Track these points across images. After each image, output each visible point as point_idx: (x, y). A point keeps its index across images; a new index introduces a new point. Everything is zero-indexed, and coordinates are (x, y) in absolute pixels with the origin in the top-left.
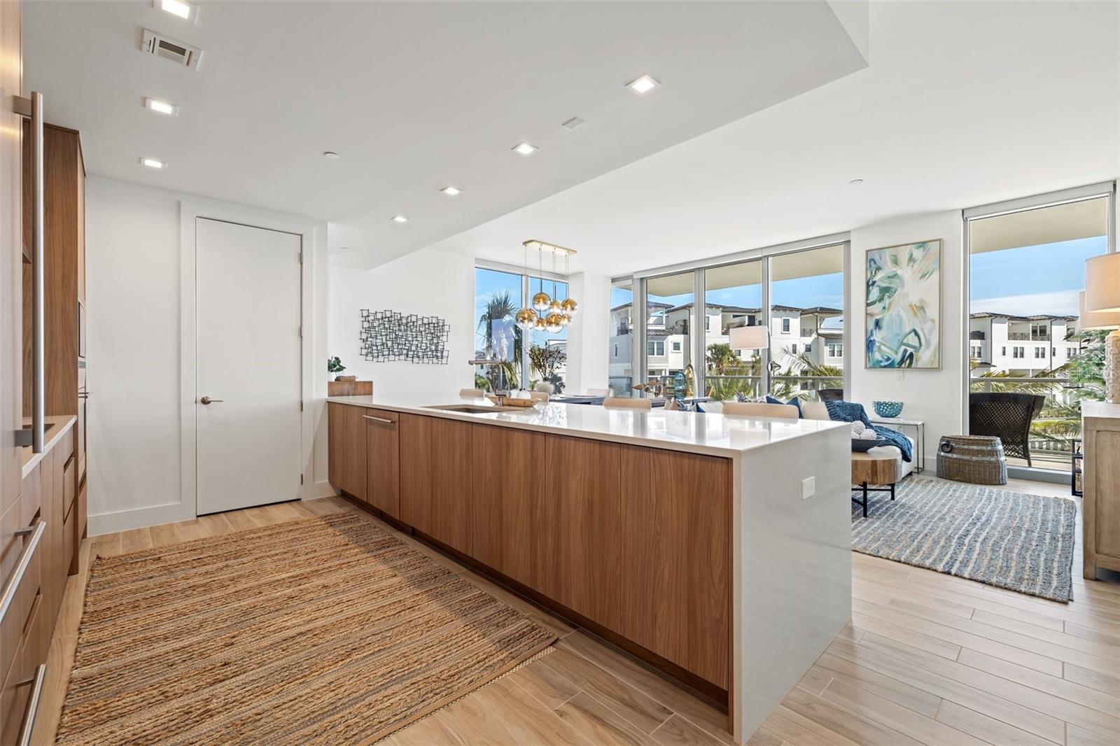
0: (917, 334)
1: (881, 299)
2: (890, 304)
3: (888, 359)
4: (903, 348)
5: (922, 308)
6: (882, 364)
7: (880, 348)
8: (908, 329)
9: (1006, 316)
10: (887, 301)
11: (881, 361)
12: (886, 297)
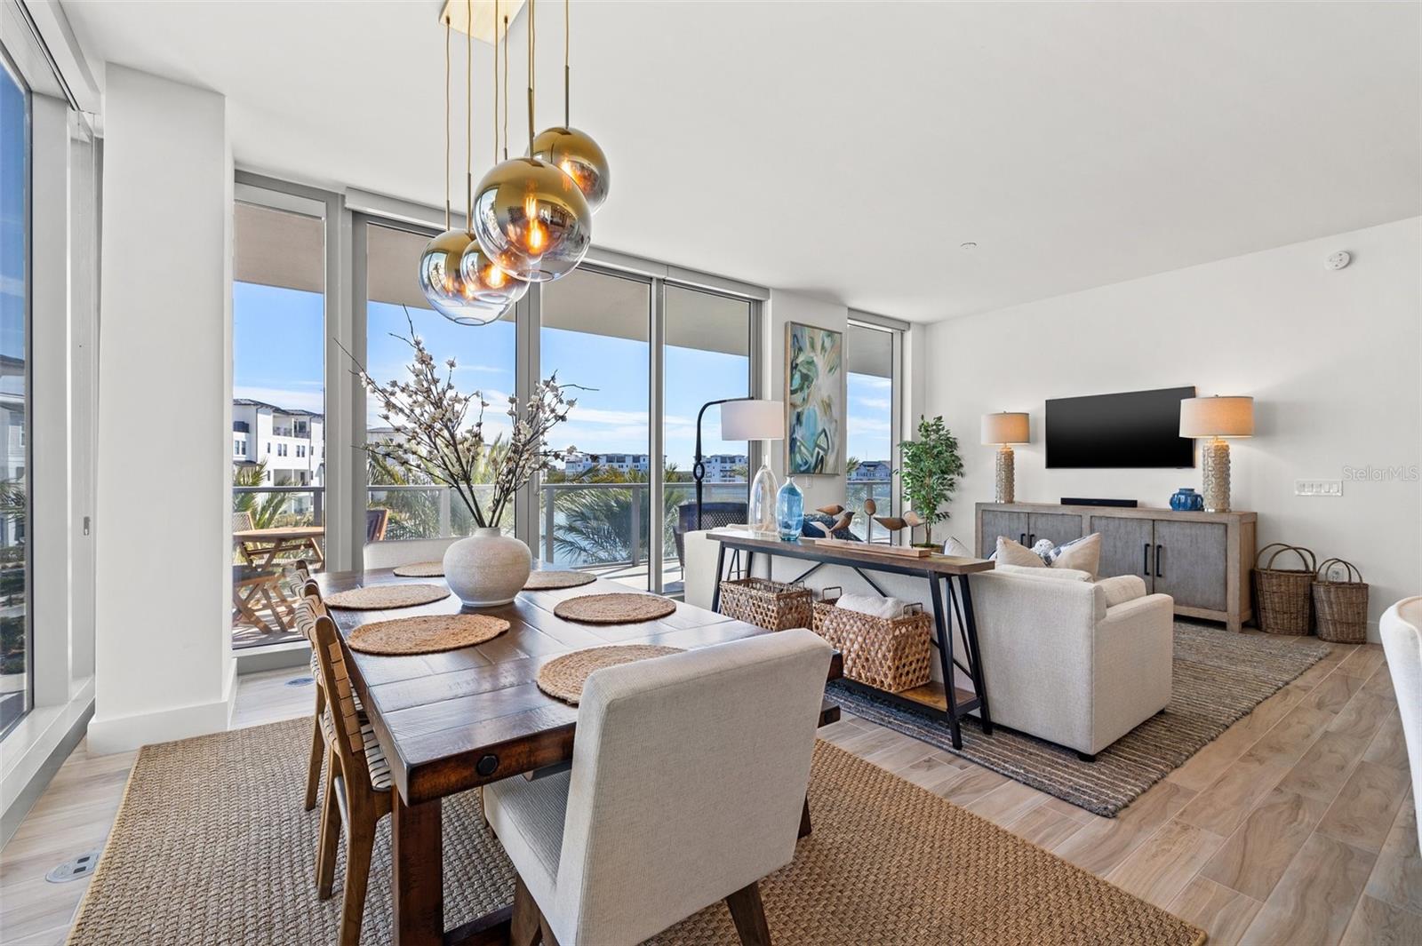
0: (826, 435)
1: (801, 389)
2: (808, 395)
3: (806, 463)
4: (817, 449)
5: (829, 406)
6: (802, 469)
7: (800, 448)
8: (820, 430)
9: (272, 407)
10: (806, 391)
11: (801, 466)
12: (805, 386)
